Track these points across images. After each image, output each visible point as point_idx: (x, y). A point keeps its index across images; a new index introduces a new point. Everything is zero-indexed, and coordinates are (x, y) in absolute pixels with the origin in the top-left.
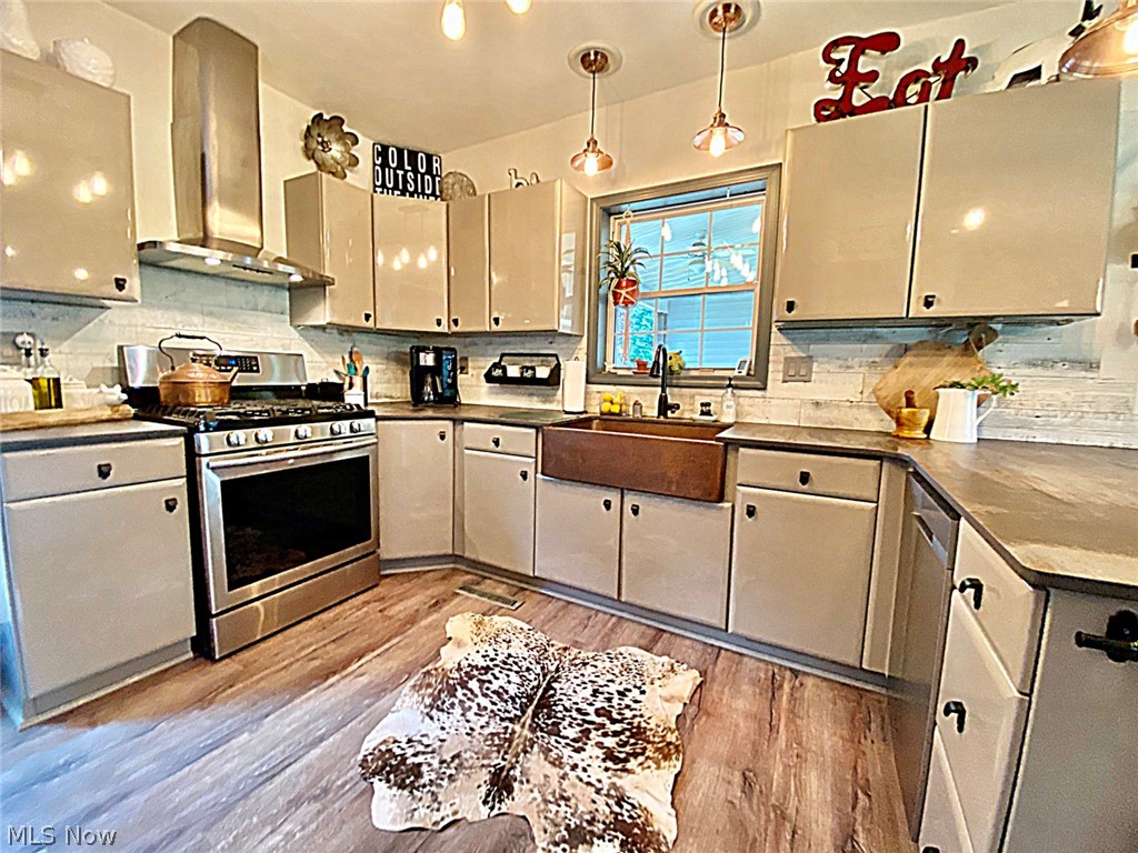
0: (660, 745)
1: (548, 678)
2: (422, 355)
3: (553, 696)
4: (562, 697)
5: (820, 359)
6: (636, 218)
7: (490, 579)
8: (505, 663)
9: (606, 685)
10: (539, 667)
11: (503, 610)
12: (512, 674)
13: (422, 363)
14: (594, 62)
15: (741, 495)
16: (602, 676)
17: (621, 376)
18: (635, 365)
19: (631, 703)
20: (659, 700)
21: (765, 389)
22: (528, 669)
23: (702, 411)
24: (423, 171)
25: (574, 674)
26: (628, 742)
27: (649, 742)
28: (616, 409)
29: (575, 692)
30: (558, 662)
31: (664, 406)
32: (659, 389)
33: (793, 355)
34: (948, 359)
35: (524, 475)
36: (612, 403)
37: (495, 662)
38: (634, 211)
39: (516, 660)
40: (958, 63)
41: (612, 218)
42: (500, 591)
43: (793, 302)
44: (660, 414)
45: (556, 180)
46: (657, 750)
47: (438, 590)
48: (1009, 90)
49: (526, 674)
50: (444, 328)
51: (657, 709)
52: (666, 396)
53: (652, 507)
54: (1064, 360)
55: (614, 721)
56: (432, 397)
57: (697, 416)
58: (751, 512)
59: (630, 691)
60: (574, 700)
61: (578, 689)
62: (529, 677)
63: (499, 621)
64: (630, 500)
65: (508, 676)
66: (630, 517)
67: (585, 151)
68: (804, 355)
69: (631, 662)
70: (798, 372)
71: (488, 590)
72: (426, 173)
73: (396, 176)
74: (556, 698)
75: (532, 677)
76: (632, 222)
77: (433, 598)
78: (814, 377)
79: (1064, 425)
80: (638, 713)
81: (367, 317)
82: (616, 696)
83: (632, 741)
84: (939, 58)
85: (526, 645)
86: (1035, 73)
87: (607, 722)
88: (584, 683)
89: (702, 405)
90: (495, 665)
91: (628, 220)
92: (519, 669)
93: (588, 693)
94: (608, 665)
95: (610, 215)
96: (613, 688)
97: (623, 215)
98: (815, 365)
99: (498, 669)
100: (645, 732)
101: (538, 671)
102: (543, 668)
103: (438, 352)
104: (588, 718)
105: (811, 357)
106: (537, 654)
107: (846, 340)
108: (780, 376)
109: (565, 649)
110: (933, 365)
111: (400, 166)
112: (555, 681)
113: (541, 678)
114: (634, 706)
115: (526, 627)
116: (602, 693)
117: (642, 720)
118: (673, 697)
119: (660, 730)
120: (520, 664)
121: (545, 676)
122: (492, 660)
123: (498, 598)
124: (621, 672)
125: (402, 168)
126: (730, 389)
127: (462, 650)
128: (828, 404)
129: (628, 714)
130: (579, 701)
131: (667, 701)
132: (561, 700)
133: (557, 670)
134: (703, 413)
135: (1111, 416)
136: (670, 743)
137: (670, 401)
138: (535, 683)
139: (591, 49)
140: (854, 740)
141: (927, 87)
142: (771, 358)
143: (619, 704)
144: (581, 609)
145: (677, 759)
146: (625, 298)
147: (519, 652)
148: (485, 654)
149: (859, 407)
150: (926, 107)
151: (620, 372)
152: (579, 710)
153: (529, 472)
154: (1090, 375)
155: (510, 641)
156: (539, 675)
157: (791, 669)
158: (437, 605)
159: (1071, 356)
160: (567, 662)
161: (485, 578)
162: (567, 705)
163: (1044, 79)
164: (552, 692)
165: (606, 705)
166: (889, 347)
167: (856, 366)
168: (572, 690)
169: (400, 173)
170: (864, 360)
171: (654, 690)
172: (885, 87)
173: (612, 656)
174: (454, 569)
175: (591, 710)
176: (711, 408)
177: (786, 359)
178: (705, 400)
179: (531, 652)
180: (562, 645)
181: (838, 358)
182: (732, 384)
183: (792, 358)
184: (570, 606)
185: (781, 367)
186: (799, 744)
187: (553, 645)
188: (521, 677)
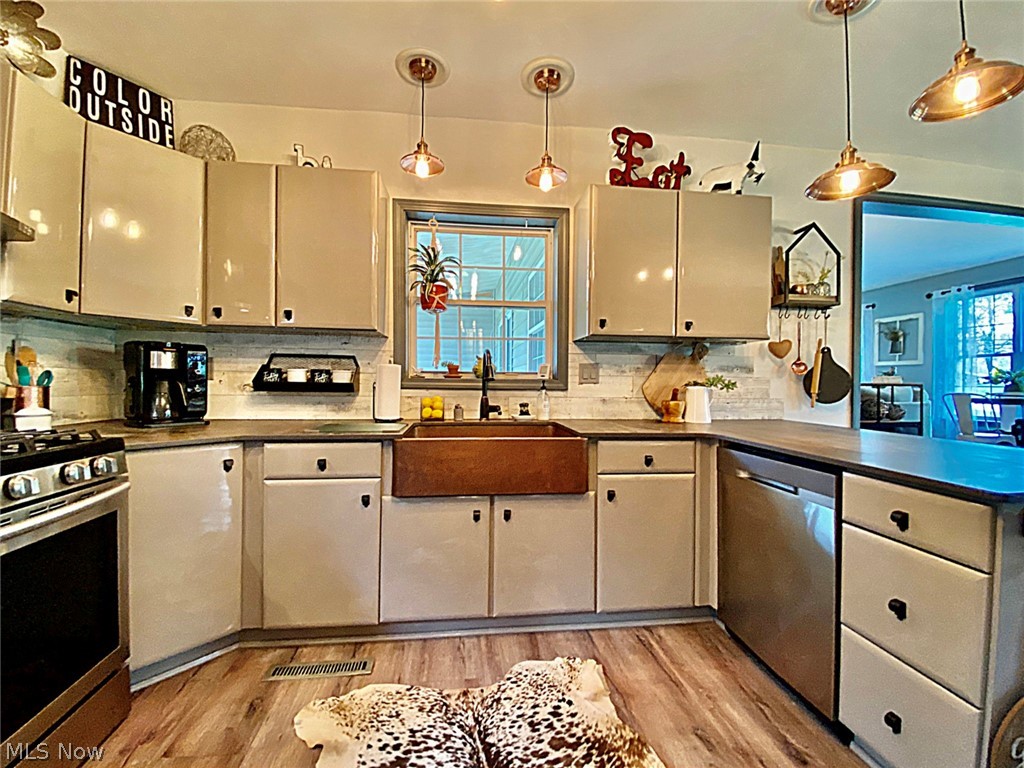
0: (627, 746)
1: (476, 735)
2: (154, 354)
3: (498, 753)
4: (509, 749)
5: (604, 366)
6: (440, 228)
7: (306, 646)
8: (416, 744)
9: (536, 713)
10: (455, 728)
11: (356, 679)
12: (435, 753)
13: (154, 365)
14: (422, 70)
15: (603, 482)
16: (524, 706)
17: (429, 380)
18: (446, 369)
19: (570, 719)
20: (588, 703)
21: (566, 389)
22: (448, 737)
23: (521, 411)
24: (147, 111)
25: (498, 717)
26: (602, 760)
27: (617, 750)
28: (438, 414)
29: (514, 736)
30: (470, 713)
31: (486, 409)
32: (481, 392)
33: (586, 362)
34: (684, 366)
35: (366, 501)
36: (432, 408)
37: (402, 749)
38: (439, 221)
39: (425, 733)
40: (681, 169)
41: (409, 222)
42: (331, 656)
43: (605, 321)
44: (482, 416)
45: (374, 172)
46: (628, 751)
47: (238, 688)
48: (714, 193)
49: (448, 744)
50: (196, 319)
51: (594, 712)
52: (487, 399)
53: (522, 509)
54: (737, 367)
55: (575, 746)
56: (168, 413)
57: (517, 416)
58: (611, 496)
59: (559, 707)
60: (521, 744)
61: (515, 731)
62: (456, 746)
63: (365, 695)
64: (501, 506)
65: (432, 757)
66: (501, 523)
67: (416, 152)
68: (592, 362)
69: (535, 678)
70: (590, 376)
71: (314, 662)
72: (151, 115)
73: (104, 109)
74: (504, 754)
75: (459, 744)
76: (437, 231)
77: (242, 701)
78: (600, 379)
79: (741, 408)
80: (584, 726)
81: (70, 295)
82: (553, 720)
83: (605, 757)
84: (673, 162)
85: (421, 709)
86: (728, 186)
87: (570, 751)
88: (514, 722)
89: (521, 405)
90: (405, 753)
91: (434, 228)
92: (437, 743)
93: (526, 731)
94: (518, 690)
95: (409, 219)
96: (544, 712)
97: (429, 223)
98: (601, 370)
99: (414, 755)
100: (606, 742)
101: (460, 733)
102: (460, 727)
103: (181, 352)
104: (551, 757)
105: (597, 364)
106: (441, 715)
107: (620, 351)
108: (577, 379)
109: (465, 694)
110: (675, 370)
111: (111, 94)
112: (487, 736)
113: (470, 740)
114: (575, 720)
115: (402, 688)
116: (539, 723)
117: (592, 730)
118: (596, 694)
119: (614, 731)
120: (433, 735)
121: (471, 736)
122: (396, 747)
123: (338, 667)
124: (536, 693)
125: (115, 100)
126: (544, 391)
127: (346, 755)
128: (612, 401)
129: (578, 731)
130: (527, 744)
131: (594, 700)
132: (510, 753)
133: (478, 722)
134: (522, 413)
135: (761, 401)
136: (631, 740)
137: (491, 404)
138: (468, 748)
139: (425, 56)
140: (722, 666)
141: (668, 180)
142: (570, 364)
143: (563, 726)
144: (442, 641)
145: (649, 752)
146: (438, 302)
147: (419, 721)
148: (381, 744)
149: (632, 402)
150: (678, 194)
151: (427, 376)
152: (534, 754)
153: (372, 496)
154: (749, 375)
155: (398, 715)
156: (463, 737)
157: (644, 627)
158: (255, 709)
159: (740, 365)
160: (479, 707)
161: (297, 647)
162: (520, 753)
163: (733, 190)
164: (494, 749)
165: (552, 734)
166: (647, 357)
167: (627, 371)
168: (510, 736)
169: (111, 105)
170: (633, 366)
171: (576, 696)
172: (647, 171)
173: (514, 679)
174: (241, 650)
175: (545, 747)
176: (529, 408)
177: (580, 365)
178: (525, 401)
179: (434, 716)
180: (458, 692)
181: (616, 365)
182: (544, 386)
183: (585, 365)
184: (428, 644)
185: (577, 371)
186: (702, 688)
187: (449, 696)
188: (447, 749)
